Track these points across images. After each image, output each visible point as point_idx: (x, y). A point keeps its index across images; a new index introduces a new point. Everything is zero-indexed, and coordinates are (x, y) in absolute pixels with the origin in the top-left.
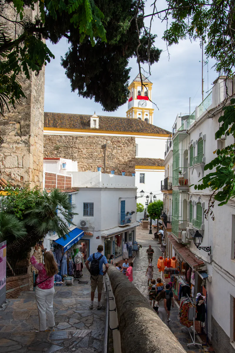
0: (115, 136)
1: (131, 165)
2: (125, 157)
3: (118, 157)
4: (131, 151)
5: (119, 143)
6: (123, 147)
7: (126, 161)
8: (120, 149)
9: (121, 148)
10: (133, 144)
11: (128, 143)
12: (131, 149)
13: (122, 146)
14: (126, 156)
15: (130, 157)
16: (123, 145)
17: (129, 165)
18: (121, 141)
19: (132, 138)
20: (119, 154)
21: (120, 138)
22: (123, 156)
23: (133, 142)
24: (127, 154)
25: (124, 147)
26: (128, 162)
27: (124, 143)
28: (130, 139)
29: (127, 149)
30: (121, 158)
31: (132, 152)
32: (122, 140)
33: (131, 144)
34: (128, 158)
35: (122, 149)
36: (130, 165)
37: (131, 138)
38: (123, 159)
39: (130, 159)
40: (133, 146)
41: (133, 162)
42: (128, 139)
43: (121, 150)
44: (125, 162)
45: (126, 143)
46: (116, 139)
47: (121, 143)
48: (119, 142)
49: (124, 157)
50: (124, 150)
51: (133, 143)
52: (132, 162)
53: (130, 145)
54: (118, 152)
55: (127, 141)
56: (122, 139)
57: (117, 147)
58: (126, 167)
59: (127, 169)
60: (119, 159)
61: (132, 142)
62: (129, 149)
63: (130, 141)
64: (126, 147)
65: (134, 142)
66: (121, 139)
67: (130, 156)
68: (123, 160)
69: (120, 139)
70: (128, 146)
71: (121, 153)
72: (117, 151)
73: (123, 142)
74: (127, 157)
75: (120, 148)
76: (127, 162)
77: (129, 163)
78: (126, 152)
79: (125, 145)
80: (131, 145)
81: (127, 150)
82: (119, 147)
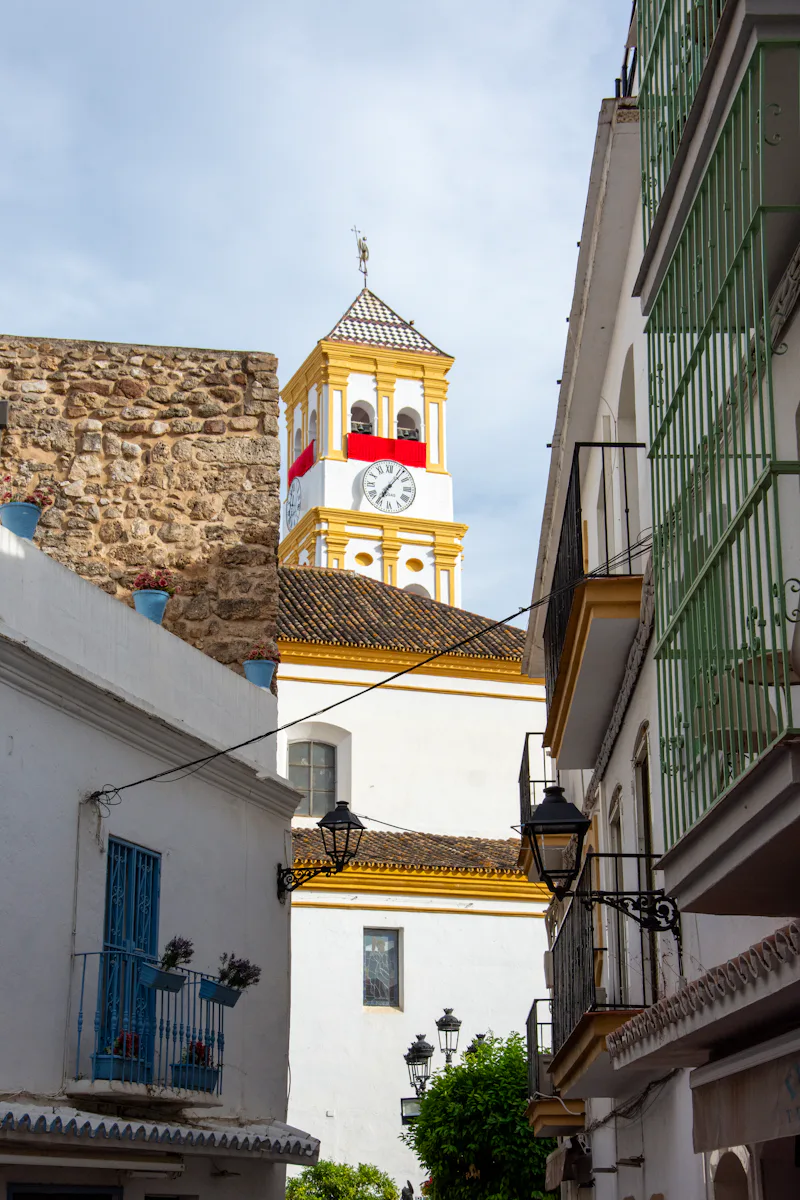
0: (96, 343)
1: (235, 594)
2: (182, 519)
3: (122, 520)
4: (238, 474)
5: (130, 403)
6: (168, 441)
7: (196, 556)
8: (139, 452)
9: (150, 442)
10: (261, 416)
11: (212, 402)
12: (243, 458)
13: (160, 427)
14: (197, 511)
15: (229, 522)
16: (163, 417)
17: (222, 596)
18: (146, 385)
19: (251, 366)
20: (127, 497)
21: (138, 360)
22: (162, 510)
23: (256, 394)
24: (206, 497)
25: (172, 434)
26: (213, 571)
27: (179, 407)
28: (229, 374)
29: (198, 455)
30: (143, 531)
31: (248, 485)
32: (160, 379)
33: (235, 413)
34: (208, 530)
35: (160, 450)
36: (230, 596)
37: (235, 362)
38: (167, 541)
39: (234, 541)
40: (254, 435)
41: (260, 570)
42: (207, 366)
43: (147, 460)
44: (179, 566)
45: (192, 403)
46: (102, 364)
47: (145, 399)
48: (125, 389)
49: (169, 521)
50: (171, 459)
51: (255, 408)
52: (249, 571)
53: (226, 419)
54: (119, 474)
55: (205, 390)
56: (157, 365)
57: (111, 436)
58: (189, 607)
59: (204, 626)
60: (123, 536)
61: (250, 399)
62: (221, 451)
63: (232, 387)
64: (194, 437)
65: (266, 393)
66: (145, 366)
67: (227, 517)
68: (161, 545)
69: (136, 372)
70: (208, 430)
71: (143, 482)
72: (108, 470)
73: (170, 391)
74: (203, 524)
75: (134, 445)
76: (198, 568)
77: (221, 579)
78: (197, 478)
79: (182, 422)
80: (239, 423)
81: (200, 464)
82: (124, 433)
